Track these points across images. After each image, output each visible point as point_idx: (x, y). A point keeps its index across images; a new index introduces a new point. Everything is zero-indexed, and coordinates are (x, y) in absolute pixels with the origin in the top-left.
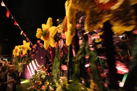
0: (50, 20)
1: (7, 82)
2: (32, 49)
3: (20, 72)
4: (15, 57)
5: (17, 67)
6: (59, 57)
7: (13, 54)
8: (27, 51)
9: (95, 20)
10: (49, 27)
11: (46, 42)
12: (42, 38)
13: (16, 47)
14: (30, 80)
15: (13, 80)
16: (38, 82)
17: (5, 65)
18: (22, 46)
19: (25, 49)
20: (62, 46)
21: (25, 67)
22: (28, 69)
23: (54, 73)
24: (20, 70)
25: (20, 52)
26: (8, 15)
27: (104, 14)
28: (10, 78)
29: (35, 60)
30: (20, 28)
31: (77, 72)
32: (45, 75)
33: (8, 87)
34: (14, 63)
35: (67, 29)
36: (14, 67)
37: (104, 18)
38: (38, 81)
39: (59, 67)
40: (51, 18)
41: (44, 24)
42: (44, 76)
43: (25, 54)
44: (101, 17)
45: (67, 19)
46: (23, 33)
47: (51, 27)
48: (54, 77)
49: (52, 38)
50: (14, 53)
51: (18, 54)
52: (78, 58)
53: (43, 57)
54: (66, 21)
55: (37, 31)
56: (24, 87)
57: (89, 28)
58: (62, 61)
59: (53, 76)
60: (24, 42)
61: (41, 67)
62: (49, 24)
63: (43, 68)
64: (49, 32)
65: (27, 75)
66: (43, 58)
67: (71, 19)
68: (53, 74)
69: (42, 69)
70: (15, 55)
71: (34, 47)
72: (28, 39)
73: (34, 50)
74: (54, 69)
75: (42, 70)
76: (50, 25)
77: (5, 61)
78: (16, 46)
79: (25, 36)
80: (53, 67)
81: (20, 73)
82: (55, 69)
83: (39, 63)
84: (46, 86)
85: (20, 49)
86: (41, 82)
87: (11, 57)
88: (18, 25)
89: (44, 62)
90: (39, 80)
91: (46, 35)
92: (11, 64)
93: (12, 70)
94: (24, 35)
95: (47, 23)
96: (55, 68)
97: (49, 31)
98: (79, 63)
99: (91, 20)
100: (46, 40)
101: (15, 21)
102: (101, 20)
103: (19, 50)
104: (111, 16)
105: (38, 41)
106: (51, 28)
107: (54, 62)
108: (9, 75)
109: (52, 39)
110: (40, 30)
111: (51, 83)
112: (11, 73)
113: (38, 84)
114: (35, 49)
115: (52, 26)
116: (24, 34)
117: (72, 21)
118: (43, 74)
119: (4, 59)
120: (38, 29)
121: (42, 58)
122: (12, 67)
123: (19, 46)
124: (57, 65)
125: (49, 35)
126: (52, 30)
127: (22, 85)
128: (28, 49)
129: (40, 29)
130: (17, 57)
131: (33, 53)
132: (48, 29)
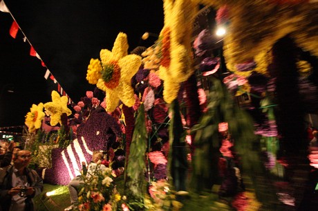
0: (123, 38)
1: (12, 191)
2: (74, 112)
3: (44, 168)
4: (30, 130)
5: (37, 155)
6: (144, 131)
7: (26, 123)
8: (62, 117)
9: (255, 31)
10: (118, 55)
11: (111, 95)
12: (101, 84)
13: (34, 108)
14: (69, 187)
15: (26, 185)
16: (94, 196)
17: (6, 150)
18: (49, 104)
19: (56, 112)
20: (150, 105)
21: (55, 156)
22: (63, 161)
23: (133, 170)
24: (44, 162)
25: (44, 119)
26: (14, 34)
27: (281, 16)
28: (20, 180)
29: (82, 138)
30: (43, 64)
31: (202, 170)
32: (111, 176)
33: (15, 201)
34: (28, 146)
35: (169, 59)
36: (29, 156)
37: (280, 25)
38: (95, 194)
39: (143, 156)
40: (125, 35)
41: (106, 50)
42: (108, 180)
43: (56, 123)
44: (272, 23)
45: (169, 33)
46: (50, 75)
47: (124, 55)
48: (133, 182)
49: (128, 84)
50: (29, 121)
51: (38, 125)
52: (203, 134)
53: (100, 131)
54: (168, 38)
55: (89, 67)
56: (56, 205)
57: (241, 54)
58: (150, 140)
59: (129, 179)
60: (54, 94)
61: (97, 155)
62: (120, 49)
63: (102, 158)
64: (120, 69)
65: (61, 174)
66: (101, 133)
67: (184, 33)
68: (129, 174)
69: (99, 161)
70: (30, 127)
71: (77, 107)
72: (62, 89)
73: (77, 116)
74: (131, 160)
75: (101, 163)
76: (122, 51)
77: (6, 140)
78: (34, 106)
79: (55, 81)
80: (130, 156)
81: (44, 170)
82: (135, 161)
83: (91, 147)
84: (113, 204)
85: (44, 111)
86: (101, 195)
87: (21, 132)
88: (37, 55)
89: (103, 143)
90: (96, 191)
91: (112, 75)
92: (21, 148)
93: (23, 161)
94: (53, 81)
95: (114, 48)
96: (135, 159)
97: (120, 66)
98: (206, 148)
99: (244, 32)
100: (112, 89)
101: (32, 48)
102: (271, 32)
103: (41, 114)
104: (299, 22)
105: (89, 94)
106: (125, 58)
107: (133, 145)
108: (17, 174)
109: (128, 87)
110: (97, 63)
111: (125, 197)
112: (22, 169)
113: (95, 201)
114: (79, 113)
115: (127, 53)
116: (52, 77)
117: (184, 37)
118: (107, 174)
119: (4, 136)
120: (92, 60)
121: (98, 133)
122: (24, 156)
123: (41, 104)
124: (140, 150)
125: (120, 76)
126: (128, 64)
127: (50, 200)
128: (64, 112)
129: (97, 60)
130: (37, 130)
131: (77, 122)
132: (117, 62)
